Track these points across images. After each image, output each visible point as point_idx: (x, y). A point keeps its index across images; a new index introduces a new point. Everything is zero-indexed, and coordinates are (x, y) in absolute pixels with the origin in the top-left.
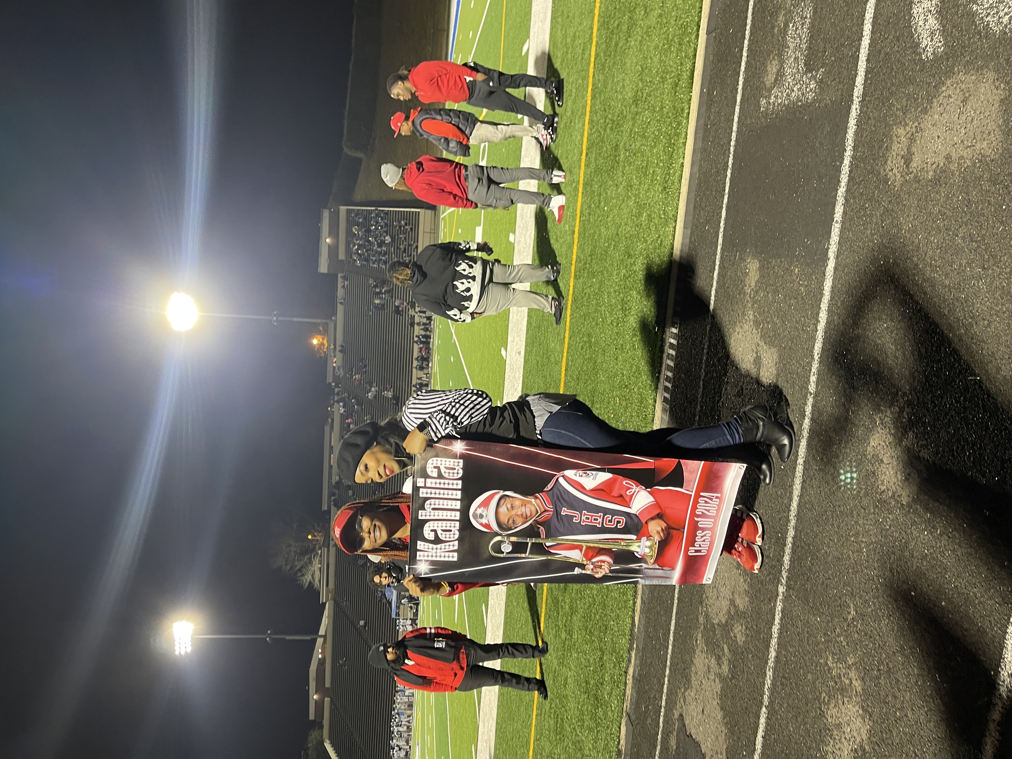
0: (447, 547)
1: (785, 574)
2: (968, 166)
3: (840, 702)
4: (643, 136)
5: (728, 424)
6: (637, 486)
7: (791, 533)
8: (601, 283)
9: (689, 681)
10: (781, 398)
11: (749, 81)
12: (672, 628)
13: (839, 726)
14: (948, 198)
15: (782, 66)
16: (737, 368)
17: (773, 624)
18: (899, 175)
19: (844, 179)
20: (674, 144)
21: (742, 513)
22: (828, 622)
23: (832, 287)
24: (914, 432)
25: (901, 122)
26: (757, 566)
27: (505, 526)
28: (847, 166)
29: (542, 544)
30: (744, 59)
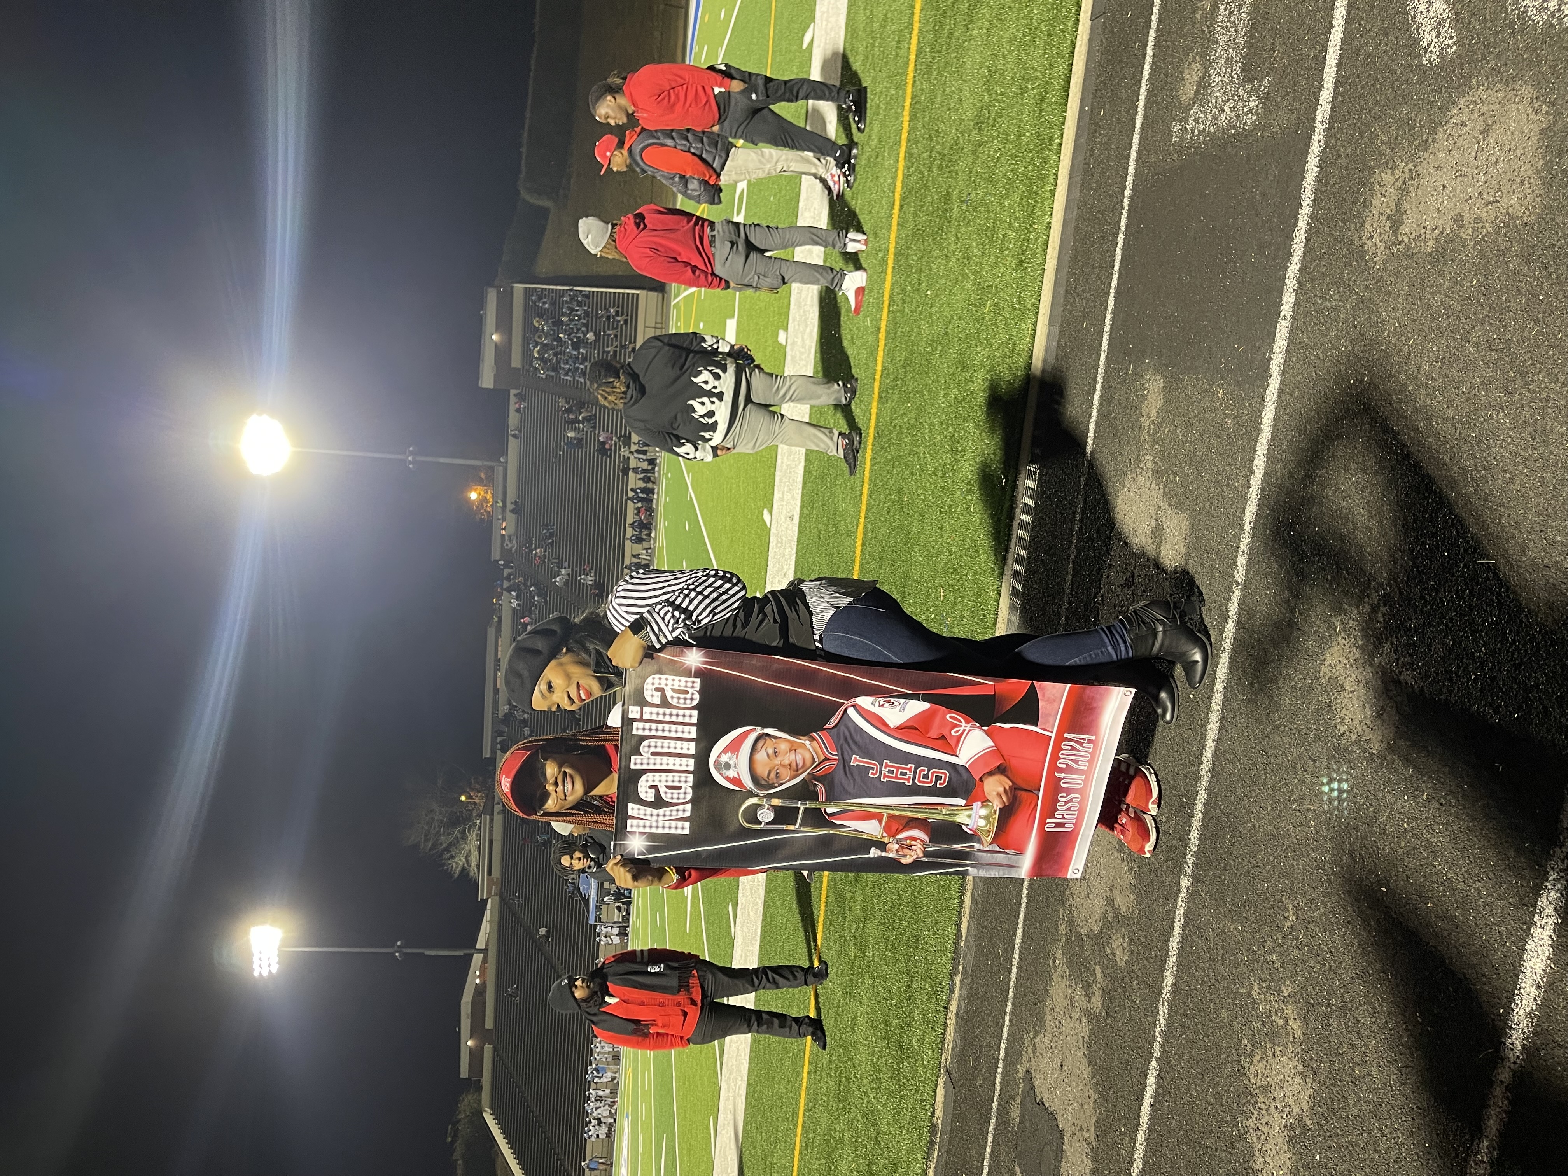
0: (674, 813)
1: (1190, 860)
2: (1488, 232)
3: (1270, 1053)
4: (990, 180)
5: (1109, 628)
6: (967, 722)
7: (1202, 797)
8: (920, 409)
9: (1041, 1021)
10: (1191, 590)
11: (1156, 95)
12: (1018, 941)
13: (1266, 1089)
14: (1456, 282)
15: (1206, 73)
16: (1126, 543)
17: (1170, 934)
18: (1381, 246)
19: (1298, 250)
20: (1037, 193)
21: (1129, 766)
22: (1253, 933)
23: (1275, 419)
24: (1392, 644)
25: (1387, 163)
26: (1149, 847)
27: (763, 782)
28: (1303, 231)
29: (820, 809)
30: (1149, 60)
